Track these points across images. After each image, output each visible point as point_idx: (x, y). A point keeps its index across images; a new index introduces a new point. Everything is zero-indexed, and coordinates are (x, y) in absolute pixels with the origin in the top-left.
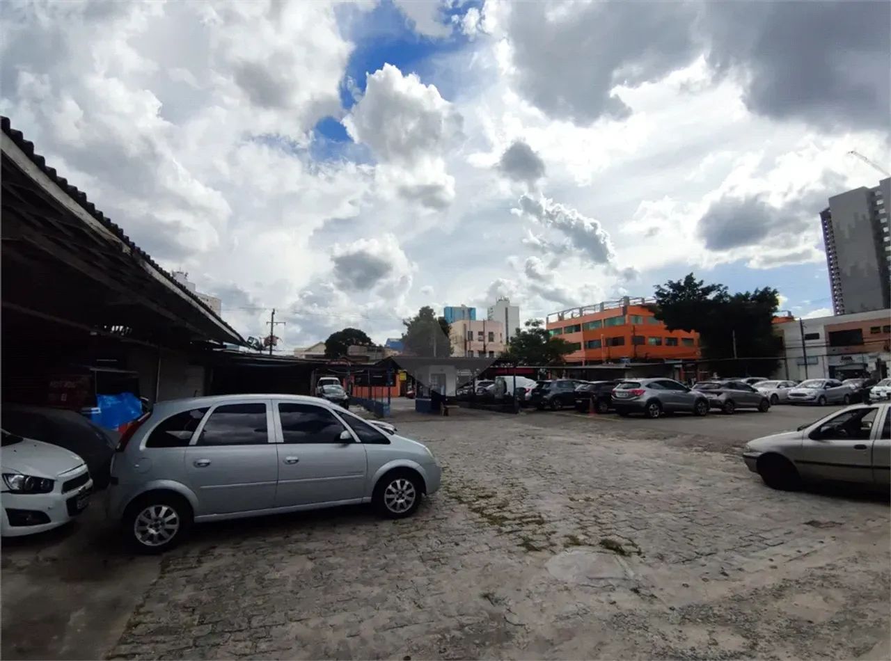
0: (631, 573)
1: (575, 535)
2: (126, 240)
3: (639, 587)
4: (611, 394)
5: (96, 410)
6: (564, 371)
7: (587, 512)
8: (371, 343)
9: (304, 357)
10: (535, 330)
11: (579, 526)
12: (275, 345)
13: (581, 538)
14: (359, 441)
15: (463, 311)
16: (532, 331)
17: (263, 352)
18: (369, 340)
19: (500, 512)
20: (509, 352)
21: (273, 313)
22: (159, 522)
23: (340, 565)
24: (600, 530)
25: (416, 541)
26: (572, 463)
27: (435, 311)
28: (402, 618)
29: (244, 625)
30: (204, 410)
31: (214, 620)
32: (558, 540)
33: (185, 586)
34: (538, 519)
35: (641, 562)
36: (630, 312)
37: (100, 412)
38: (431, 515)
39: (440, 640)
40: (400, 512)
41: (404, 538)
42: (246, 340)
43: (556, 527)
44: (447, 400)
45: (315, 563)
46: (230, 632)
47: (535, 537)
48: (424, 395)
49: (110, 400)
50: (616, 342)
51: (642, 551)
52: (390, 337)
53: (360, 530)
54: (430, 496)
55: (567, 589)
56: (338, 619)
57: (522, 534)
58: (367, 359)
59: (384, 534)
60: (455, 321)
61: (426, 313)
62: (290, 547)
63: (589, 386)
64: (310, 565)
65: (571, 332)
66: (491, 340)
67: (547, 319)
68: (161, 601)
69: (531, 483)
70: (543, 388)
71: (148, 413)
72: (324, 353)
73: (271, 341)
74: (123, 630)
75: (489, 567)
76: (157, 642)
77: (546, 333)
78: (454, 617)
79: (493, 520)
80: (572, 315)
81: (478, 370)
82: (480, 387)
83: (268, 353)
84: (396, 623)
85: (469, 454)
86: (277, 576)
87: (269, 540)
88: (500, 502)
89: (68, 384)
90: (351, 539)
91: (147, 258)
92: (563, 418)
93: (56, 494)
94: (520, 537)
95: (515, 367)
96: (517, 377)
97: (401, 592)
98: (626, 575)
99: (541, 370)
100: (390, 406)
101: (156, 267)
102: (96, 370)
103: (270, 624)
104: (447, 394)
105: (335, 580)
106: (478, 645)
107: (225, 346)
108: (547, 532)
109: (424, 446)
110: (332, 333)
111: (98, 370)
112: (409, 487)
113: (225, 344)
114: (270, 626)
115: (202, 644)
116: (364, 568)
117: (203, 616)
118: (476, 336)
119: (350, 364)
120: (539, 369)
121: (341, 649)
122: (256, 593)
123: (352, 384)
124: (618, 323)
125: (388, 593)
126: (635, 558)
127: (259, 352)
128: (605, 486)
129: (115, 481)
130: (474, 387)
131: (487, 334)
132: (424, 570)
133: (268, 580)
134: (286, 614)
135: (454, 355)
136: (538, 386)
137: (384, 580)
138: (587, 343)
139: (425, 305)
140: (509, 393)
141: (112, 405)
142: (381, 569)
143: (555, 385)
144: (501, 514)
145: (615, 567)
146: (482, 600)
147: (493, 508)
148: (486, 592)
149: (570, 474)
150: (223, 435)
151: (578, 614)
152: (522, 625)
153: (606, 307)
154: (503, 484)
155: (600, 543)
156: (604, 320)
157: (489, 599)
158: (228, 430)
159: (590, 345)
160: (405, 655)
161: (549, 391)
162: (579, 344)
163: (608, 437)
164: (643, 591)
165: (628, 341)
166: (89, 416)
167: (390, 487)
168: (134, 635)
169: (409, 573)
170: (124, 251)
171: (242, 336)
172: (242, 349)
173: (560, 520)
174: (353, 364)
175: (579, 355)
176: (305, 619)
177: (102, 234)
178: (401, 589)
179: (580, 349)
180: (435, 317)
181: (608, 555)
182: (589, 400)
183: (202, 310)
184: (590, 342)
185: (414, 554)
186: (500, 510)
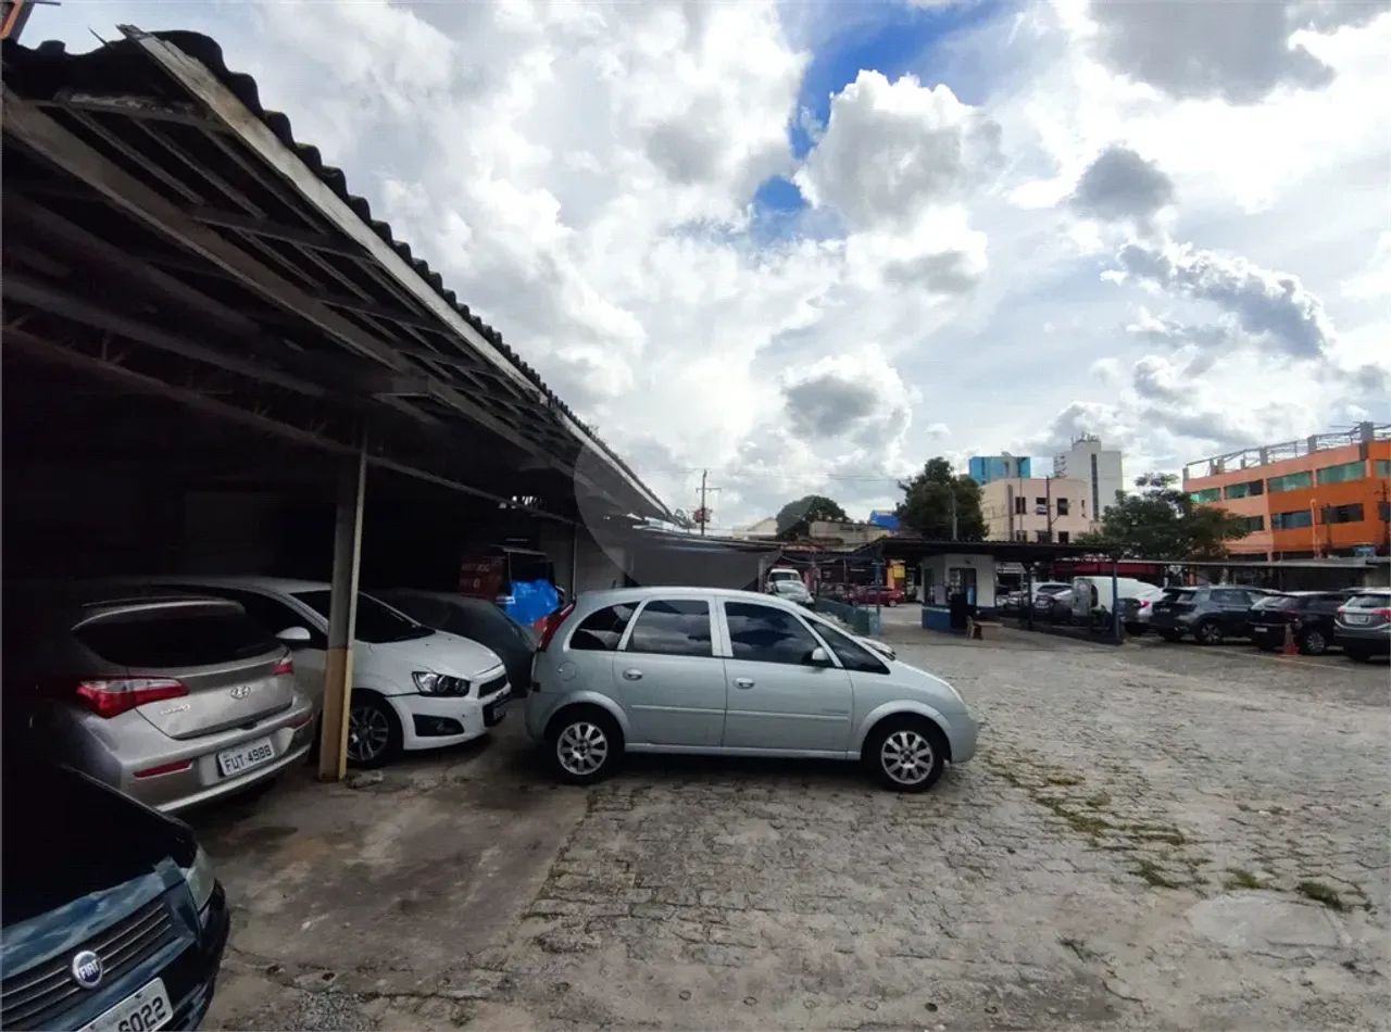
0: (1347, 939)
1: (1248, 871)
2: (543, 388)
3: (1357, 960)
4: (1334, 617)
5: (511, 600)
6: (1226, 571)
7: (1274, 832)
8: (845, 519)
9: (746, 539)
10: (1158, 494)
11: (1256, 855)
12: (708, 521)
13: (1260, 876)
14: (841, 665)
15: (1007, 465)
16: (1152, 494)
17: (693, 531)
18: (842, 513)
19: (1091, 811)
20: (1101, 533)
21: (705, 476)
22: (585, 745)
23: (818, 845)
24: (1298, 866)
25: (939, 833)
26: (1247, 744)
27: (951, 465)
28: (920, 944)
29: (692, 900)
30: (633, 606)
31: (654, 883)
32: (1214, 874)
33: (616, 831)
34: (1173, 834)
35: (1367, 922)
36: (1373, 454)
37: (514, 602)
38: (961, 796)
39: (986, 993)
40: (906, 782)
41: (917, 825)
42: (673, 512)
43: (1209, 853)
44: (978, 612)
45: (782, 835)
46: (675, 905)
47: (1165, 865)
48: (937, 602)
49: (525, 588)
50: (1344, 514)
51: (1374, 903)
52: (876, 509)
53: (844, 800)
54: (957, 766)
55: (1226, 957)
56: (820, 921)
57: (1140, 855)
58: (840, 542)
59: (883, 812)
60: (989, 482)
61: (938, 469)
62: (745, 804)
63: (1285, 600)
64: (774, 836)
65: (1241, 496)
66: (1063, 511)
67: (1185, 471)
68: (588, 848)
69: (1157, 770)
70: (1179, 601)
71: (571, 606)
72: (774, 534)
73: (702, 516)
74: (544, 879)
75: (1074, 899)
76: (585, 901)
77: (1183, 499)
78: (1010, 963)
79: (1079, 824)
80: (1243, 462)
81: (1037, 564)
82: (1040, 594)
83: (698, 532)
84: (912, 950)
85: (1025, 707)
86: (731, 840)
87: (716, 789)
88: (1093, 794)
89: (482, 568)
90: (832, 810)
91: (564, 409)
92: (1221, 659)
93: (472, 700)
94: (1134, 860)
95: (1114, 562)
96: (1119, 579)
97: (916, 906)
98: (1339, 942)
99: (1172, 568)
100: (881, 616)
101: (574, 420)
102: (509, 551)
103: (727, 906)
104: (980, 603)
105: (811, 864)
106: (1053, 1016)
107: (647, 523)
108: (1191, 860)
109: (948, 684)
110: (787, 503)
111: (513, 551)
112: (922, 746)
113: (647, 518)
114: (727, 909)
115: (640, 914)
116: (855, 857)
117: (639, 875)
118: (1031, 505)
119: (814, 549)
120: (1168, 565)
121: (827, 966)
122: (706, 858)
123: (818, 580)
124: (1348, 476)
125: (895, 902)
126: (1360, 915)
127: (686, 531)
128: (1314, 790)
129: (537, 688)
130: (1029, 595)
131: (1053, 502)
132: (954, 879)
133: (720, 844)
134: (746, 896)
135: (989, 538)
136: (1165, 598)
137: (886, 880)
138: (1279, 518)
139: (934, 457)
140: (1103, 607)
141: (527, 595)
142: (882, 864)
143: (1206, 597)
144: (1097, 815)
145: (1320, 927)
146: (1061, 947)
147: (1079, 804)
148: (1070, 938)
149: (1240, 762)
150: (652, 640)
151: (1242, 997)
152: (1135, 1000)
153: (1321, 445)
154: (1096, 764)
155: (1298, 888)
156: (1318, 471)
157: (1075, 949)
158: (657, 635)
159: (1283, 520)
160: (928, 1000)
161: (1191, 608)
162: (1261, 519)
163: (1323, 700)
164: (1361, 966)
165: (1370, 511)
166: (503, 607)
167: (890, 741)
168: (557, 887)
169: (928, 879)
170: (541, 402)
171: (669, 508)
172: (667, 526)
173: (1218, 842)
174: (819, 550)
175: (1259, 541)
176: (772, 910)
177: (520, 383)
178: (917, 902)
179: (1261, 528)
180: (952, 474)
181: (1309, 908)
182: (1284, 628)
183: (624, 474)
184: (1284, 514)
185: (934, 851)
186: (1091, 808)
